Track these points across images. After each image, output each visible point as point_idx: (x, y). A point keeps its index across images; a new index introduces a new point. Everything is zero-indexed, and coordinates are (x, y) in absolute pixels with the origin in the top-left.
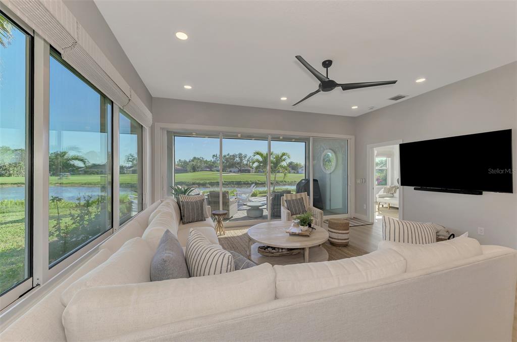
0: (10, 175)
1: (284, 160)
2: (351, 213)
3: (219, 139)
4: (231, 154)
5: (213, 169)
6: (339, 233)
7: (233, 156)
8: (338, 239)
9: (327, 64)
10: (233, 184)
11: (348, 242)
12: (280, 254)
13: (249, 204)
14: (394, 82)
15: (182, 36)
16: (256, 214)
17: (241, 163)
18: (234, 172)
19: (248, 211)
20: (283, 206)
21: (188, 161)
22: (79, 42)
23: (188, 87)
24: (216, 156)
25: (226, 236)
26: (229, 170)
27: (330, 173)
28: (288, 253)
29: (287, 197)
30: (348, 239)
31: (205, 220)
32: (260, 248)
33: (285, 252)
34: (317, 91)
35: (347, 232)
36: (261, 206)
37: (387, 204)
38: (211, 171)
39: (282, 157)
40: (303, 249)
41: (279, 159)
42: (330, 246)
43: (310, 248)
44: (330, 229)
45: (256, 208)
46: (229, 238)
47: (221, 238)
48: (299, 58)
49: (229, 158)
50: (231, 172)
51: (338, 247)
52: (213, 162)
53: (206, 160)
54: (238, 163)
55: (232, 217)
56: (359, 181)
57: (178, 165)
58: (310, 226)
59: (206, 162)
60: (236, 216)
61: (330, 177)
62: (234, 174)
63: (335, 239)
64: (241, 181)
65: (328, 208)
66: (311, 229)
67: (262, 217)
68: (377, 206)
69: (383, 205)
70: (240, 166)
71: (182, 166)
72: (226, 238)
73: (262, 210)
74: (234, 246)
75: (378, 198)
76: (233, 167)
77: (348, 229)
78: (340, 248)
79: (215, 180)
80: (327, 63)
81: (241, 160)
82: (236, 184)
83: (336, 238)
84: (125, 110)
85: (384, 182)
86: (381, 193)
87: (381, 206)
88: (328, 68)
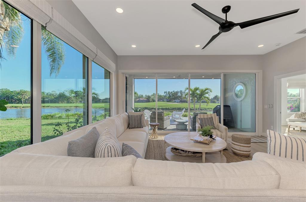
0: (74, 103)
1: (207, 93)
2: (259, 132)
3: (156, 79)
4: (175, 91)
5: (164, 100)
6: (241, 146)
7: (177, 92)
8: (240, 151)
9: (226, 10)
10: (176, 109)
11: (250, 154)
12: (186, 155)
13: (177, 120)
14: (296, 11)
15: (120, 10)
16: (182, 127)
17: (182, 96)
18: (177, 102)
19: (177, 125)
20: (198, 122)
21: (150, 95)
22: (54, 19)
23: (134, 46)
24: (166, 92)
25: (158, 139)
26: (174, 101)
27: (241, 101)
28: (192, 155)
29: (200, 116)
30: (249, 151)
31: (143, 128)
32: (172, 148)
33: (190, 154)
34: (219, 34)
35: (248, 145)
36: (185, 122)
37: (299, 127)
38: (163, 101)
39: (205, 91)
40: (201, 153)
41: (203, 93)
42: (233, 155)
43: (206, 153)
44: (233, 142)
45: (183, 123)
46: (160, 140)
47: (155, 140)
48: (194, 5)
49: (174, 93)
50: (175, 102)
51: (240, 157)
52: (164, 96)
53: (161, 95)
54: (180, 97)
55: (166, 128)
56: (266, 107)
57: (145, 98)
58: (211, 137)
60: (169, 128)
61: (241, 104)
62: (177, 103)
63: (237, 150)
64: (180, 108)
65: (239, 127)
66: (211, 139)
67: (186, 130)
68: (287, 129)
69: (294, 129)
70: (181, 99)
71: (147, 99)
72: (157, 140)
73: (186, 125)
74: (161, 146)
75: (288, 122)
76: (176, 99)
77: (249, 144)
78: (242, 158)
79: (164, 107)
80: (226, 8)
81: (182, 95)
82: (177, 109)
83: (239, 149)
84: (94, 61)
85: (297, 109)
86: (293, 117)
87: (291, 129)
88: (227, 13)
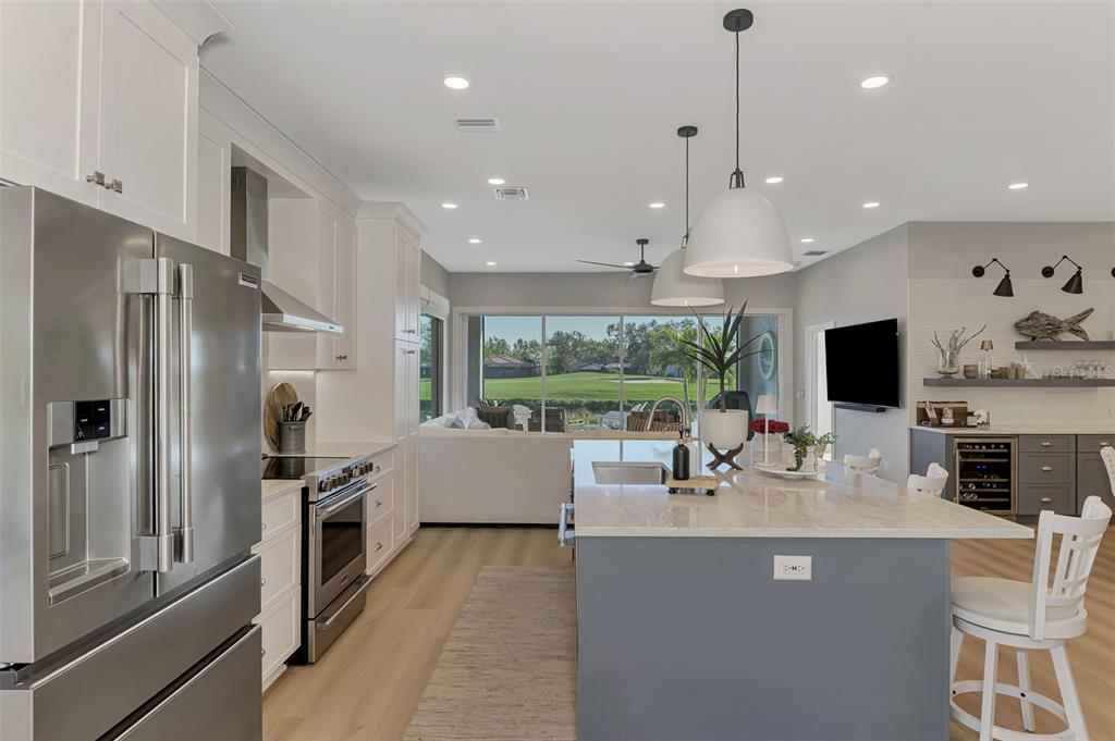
5: (605, 367)
21: (541, 342)
24: (619, 329)
38: (602, 370)
49: (655, 334)
52: (608, 346)
53: (590, 341)
57: (515, 355)
59: (592, 346)
71: (525, 357)
